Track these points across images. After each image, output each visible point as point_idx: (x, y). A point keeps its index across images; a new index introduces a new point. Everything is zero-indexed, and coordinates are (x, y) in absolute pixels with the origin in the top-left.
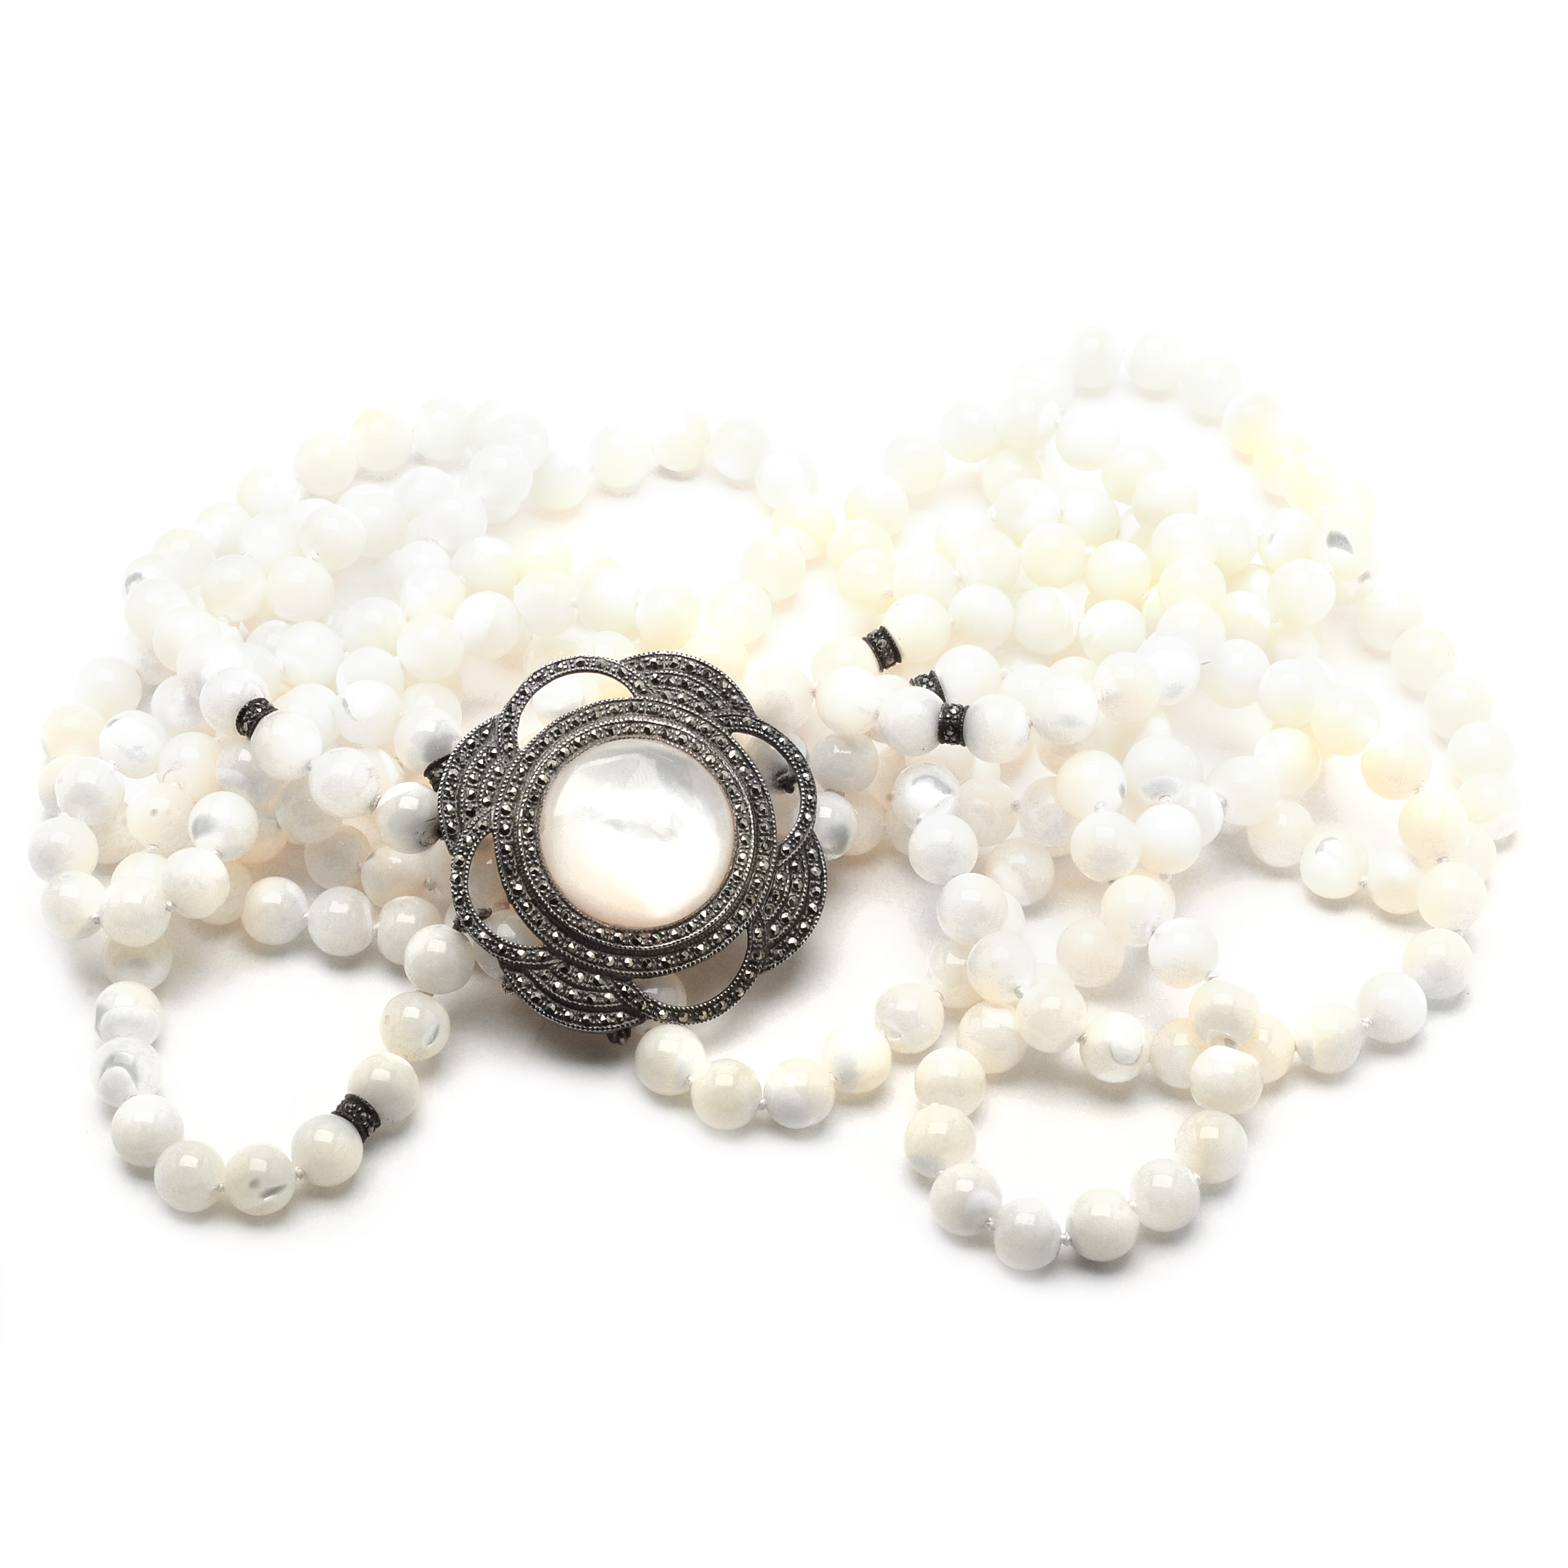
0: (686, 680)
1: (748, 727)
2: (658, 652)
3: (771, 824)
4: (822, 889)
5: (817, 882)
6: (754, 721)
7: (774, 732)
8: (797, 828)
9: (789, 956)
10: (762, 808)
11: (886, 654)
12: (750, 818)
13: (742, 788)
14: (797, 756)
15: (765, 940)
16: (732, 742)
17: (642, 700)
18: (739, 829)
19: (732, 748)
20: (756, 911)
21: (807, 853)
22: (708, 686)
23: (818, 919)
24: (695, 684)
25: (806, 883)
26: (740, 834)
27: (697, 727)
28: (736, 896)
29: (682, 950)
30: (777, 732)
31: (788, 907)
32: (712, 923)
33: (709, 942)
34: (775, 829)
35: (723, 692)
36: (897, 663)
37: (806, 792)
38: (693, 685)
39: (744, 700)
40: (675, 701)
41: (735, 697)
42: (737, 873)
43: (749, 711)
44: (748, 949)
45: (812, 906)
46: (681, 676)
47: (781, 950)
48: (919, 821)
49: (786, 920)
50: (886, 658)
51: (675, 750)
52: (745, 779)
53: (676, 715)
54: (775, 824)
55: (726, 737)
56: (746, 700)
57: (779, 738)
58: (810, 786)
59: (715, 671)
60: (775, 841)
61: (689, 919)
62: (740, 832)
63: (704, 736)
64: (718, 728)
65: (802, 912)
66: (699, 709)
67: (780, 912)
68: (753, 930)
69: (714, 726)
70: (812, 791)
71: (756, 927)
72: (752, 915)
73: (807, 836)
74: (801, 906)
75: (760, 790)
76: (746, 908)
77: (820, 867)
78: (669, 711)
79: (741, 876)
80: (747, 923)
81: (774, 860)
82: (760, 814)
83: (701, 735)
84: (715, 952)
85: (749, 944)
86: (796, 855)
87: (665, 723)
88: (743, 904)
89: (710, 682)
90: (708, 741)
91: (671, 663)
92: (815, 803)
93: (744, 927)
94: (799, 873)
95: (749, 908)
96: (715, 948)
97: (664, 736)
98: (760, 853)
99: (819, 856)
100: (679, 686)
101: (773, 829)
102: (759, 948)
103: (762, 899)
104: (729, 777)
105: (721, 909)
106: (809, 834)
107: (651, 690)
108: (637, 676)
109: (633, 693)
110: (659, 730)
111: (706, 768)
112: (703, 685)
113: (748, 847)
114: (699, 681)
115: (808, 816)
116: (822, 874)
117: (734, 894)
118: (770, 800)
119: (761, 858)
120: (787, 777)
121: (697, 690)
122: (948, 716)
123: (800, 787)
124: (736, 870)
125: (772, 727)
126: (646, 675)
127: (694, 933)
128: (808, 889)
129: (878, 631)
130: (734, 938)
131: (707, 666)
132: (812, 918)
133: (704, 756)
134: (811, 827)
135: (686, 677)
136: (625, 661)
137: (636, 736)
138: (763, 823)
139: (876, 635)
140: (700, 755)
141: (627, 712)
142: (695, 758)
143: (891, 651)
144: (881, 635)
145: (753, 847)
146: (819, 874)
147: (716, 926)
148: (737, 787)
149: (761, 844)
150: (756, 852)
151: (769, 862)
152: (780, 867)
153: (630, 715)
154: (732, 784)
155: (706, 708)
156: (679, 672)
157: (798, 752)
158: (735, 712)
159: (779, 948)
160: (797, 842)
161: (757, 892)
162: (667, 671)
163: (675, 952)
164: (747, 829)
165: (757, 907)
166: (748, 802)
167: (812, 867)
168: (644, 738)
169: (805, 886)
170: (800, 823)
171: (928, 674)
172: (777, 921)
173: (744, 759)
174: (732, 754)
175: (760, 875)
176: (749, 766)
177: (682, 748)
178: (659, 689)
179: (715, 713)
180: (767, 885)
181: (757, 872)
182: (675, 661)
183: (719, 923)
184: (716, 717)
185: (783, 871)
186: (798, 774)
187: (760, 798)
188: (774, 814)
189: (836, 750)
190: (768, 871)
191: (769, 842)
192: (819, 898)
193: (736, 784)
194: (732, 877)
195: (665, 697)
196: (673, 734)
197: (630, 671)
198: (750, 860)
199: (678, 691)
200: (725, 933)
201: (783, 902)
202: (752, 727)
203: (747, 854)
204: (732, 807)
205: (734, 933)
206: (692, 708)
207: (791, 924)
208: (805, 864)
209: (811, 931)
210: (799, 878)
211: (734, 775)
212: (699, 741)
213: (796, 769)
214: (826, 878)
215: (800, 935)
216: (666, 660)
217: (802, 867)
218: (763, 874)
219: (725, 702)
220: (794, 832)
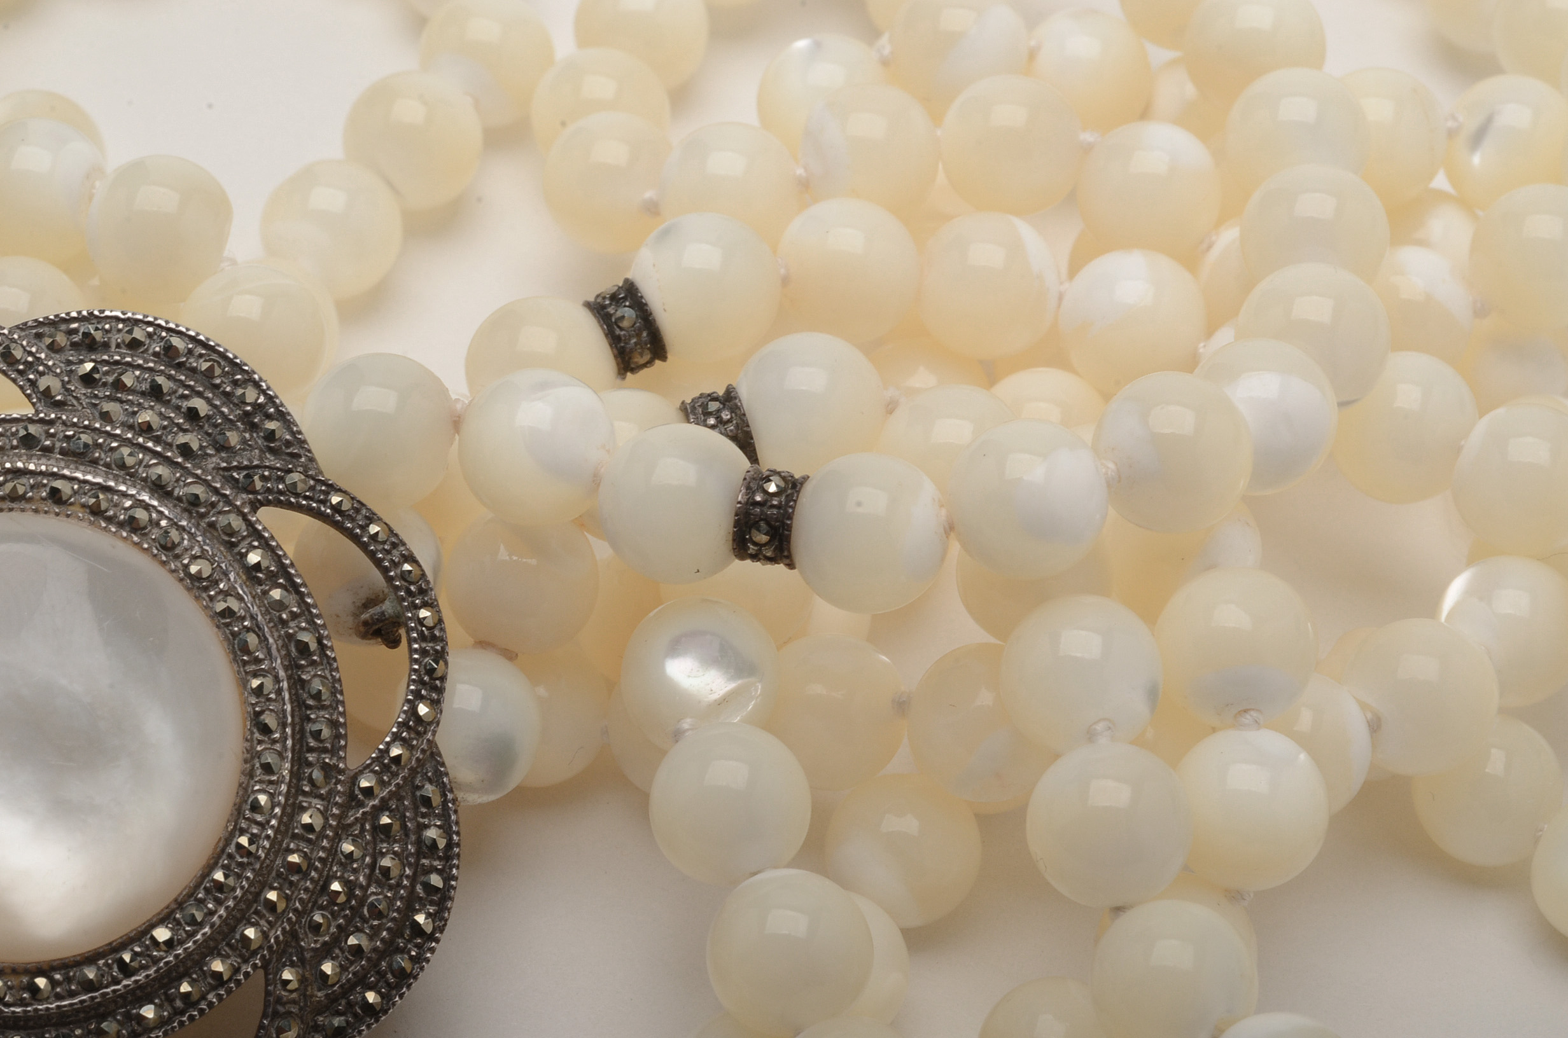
0: (160, 380)
1: (297, 495)
2: (102, 312)
3: (334, 724)
4: (448, 878)
5: (436, 863)
6: (312, 482)
7: (357, 511)
8: (396, 737)
9: (360, 1032)
10: (317, 685)
11: (634, 341)
12: (284, 711)
13: (271, 640)
14: (407, 567)
15: (305, 996)
16: (256, 530)
17: (51, 423)
18: (257, 735)
19: (256, 544)
20: (288, 928)
21: (418, 793)
22: (210, 395)
23: (432, 950)
24: (181, 391)
25: (410, 865)
26: (259, 748)
27: (176, 493)
28: (238, 892)
29: (103, 1017)
30: (364, 511)
31: (364, 920)
32: (177, 956)
33: (170, 1000)
34: (345, 737)
35: (246, 413)
36: (658, 362)
37: (424, 652)
38: (175, 392)
39: (293, 434)
40: (131, 427)
41: (271, 425)
42: (244, 840)
43: (303, 460)
44: (264, 1016)
45: (420, 918)
46: (150, 369)
47: (342, 1018)
48: (677, 735)
49: (358, 950)
50: (632, 351)
51: (120, 544)
52: (280, 618)
53: (130, 461)
54: (344, 725)
55: (244, 517)
56: (300, 433)
57: (368, 526)
58: (434, 638)
59: (231, 362)
60: (341, 765)
61: (124, 945)
62: (260, 742)
63: (190, 513)
64: (225, 496)
65: (396, 933)
66: (185, 450)
67: (344, 932)
68: (279, 971)
69: (216, 491)
70: (436, 651)
71: (284, 965)
72: (277, 938)
73: (419, 754)
74: (394, 919)
75: (313, 646)
76: (263, 922)
77: (446, 829)
78: (112, 449)
79: (253, 848)
80: (263, 956)
81: (335, 811)
82: (310, 702)
83: (185, 510)
84: (181, 1023)
85: (266, 1004)
86: (390, 799)
87: (99, 480)
88: (257, 912)
89: (217, 387)
90: (197, 526)
91: (128, 338)
92: (443, 679)
93: (255, 966)
94: (395, 841)
95: (269, 922)
96: (182, 1013)
97: (96, 511)
98: (305, 794)
99: (445, 803)
100: (143, 394)
101: (338, 736)
102: (290, 1013)
103: (301, 900)
104: (242, 613)
105: (201, 925)
106: (423, 751)
107: (76, 398)
108: (46, 366)
109: (34, 404)
110: (85, 494)
111: (189, 589)
112: (200, 395)
113: (274, 778)
114: (192, 383)
115: (423, 709)
116: (450, 845)
117: (234, 889)
118: (337, 670)
119: (305, 804)
120: (383, 613)
121: (185, 404)
122: (758, 498)
123: (411, 641)
124: (242, 832)
125: (353, 499)
126: (69, 363)
127: (133, 979)
128: (413, 879)
129: (620, 288)
130: (229, 991)
131: (212, 349)
132: (418, 946)
133: (186, 562)
134: (429, 736)
135: (162, 372)
136: (23, 327)
137: (28, 506)
138: (314, 721)
139: (614, 297)
140: (177, 557)
141: (13, 448)
142: (164, 563)
143: (645, 334)
144: (625, 299)
145: (288, 778)
146: (442, 843)
147: (189, 963)
148: (258, 636)
149: (308, 771)
150: (295, 789)
151: (324, 813)
152: (350, 825)
153: (20, 457)
154: (248, 629)
155: (201, 448)
156: (146, 361)
157: (410, 558)
158: (271, 460)
159: (339, 1013)
160: (394, 768)
161: (291, 883)
162: (117, 358)
163: (88, 1019)
164: (277, 735)
165: (289, 920)
166: (282, 674)
167: (427, 827)
168: (46, 512)
169: (408, 871)
170: (403, 725)
171: (721, 392)
172: (337, 951)
173: (282, 574)
174: (253, 558)
175: (302, 845)
176: (292, 587)
177: (136, 539)
178: (96, 396)
179: (222, 459)
180: (316, 869)
181: (295, 837)
182: (138, 334)
183: (196, 957)
184: (224, 469)
185: (355, 836)
186: (408, 609)
187: (313, 663)
188: (343, 703)
189: (503, 554)
190: (322, 835)
191: (326, 769)
192: (440, 900)
193: (256, 629)
194: (232, 849)
195: (106, 417)
196: (116, 505)
197: (30, 353)
198: (277, 810)
199: (139, 404)
200: (210, 980)
201: (352, 908)
202: (306, 498)
203: (272, 796)
204: (244, 683)
205: (230, 980)
206: (169, 446)
207: (369, 960)
208: (410, 820)
209: (415, 978)
210: (395, 853)
211: (255, 610)
212: (176, 524)
213: (403, 599)
214: (458, 855)
215: (388, 984)
216: (119, 331)
217: (404, 826)
218: (309, 841)
219: (247, 435)
220: (388, 744)
